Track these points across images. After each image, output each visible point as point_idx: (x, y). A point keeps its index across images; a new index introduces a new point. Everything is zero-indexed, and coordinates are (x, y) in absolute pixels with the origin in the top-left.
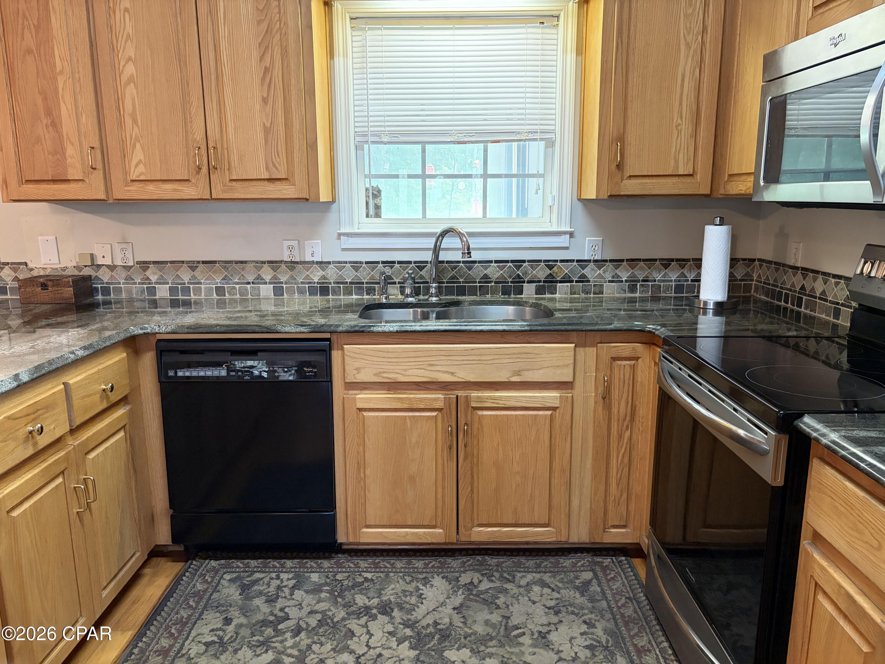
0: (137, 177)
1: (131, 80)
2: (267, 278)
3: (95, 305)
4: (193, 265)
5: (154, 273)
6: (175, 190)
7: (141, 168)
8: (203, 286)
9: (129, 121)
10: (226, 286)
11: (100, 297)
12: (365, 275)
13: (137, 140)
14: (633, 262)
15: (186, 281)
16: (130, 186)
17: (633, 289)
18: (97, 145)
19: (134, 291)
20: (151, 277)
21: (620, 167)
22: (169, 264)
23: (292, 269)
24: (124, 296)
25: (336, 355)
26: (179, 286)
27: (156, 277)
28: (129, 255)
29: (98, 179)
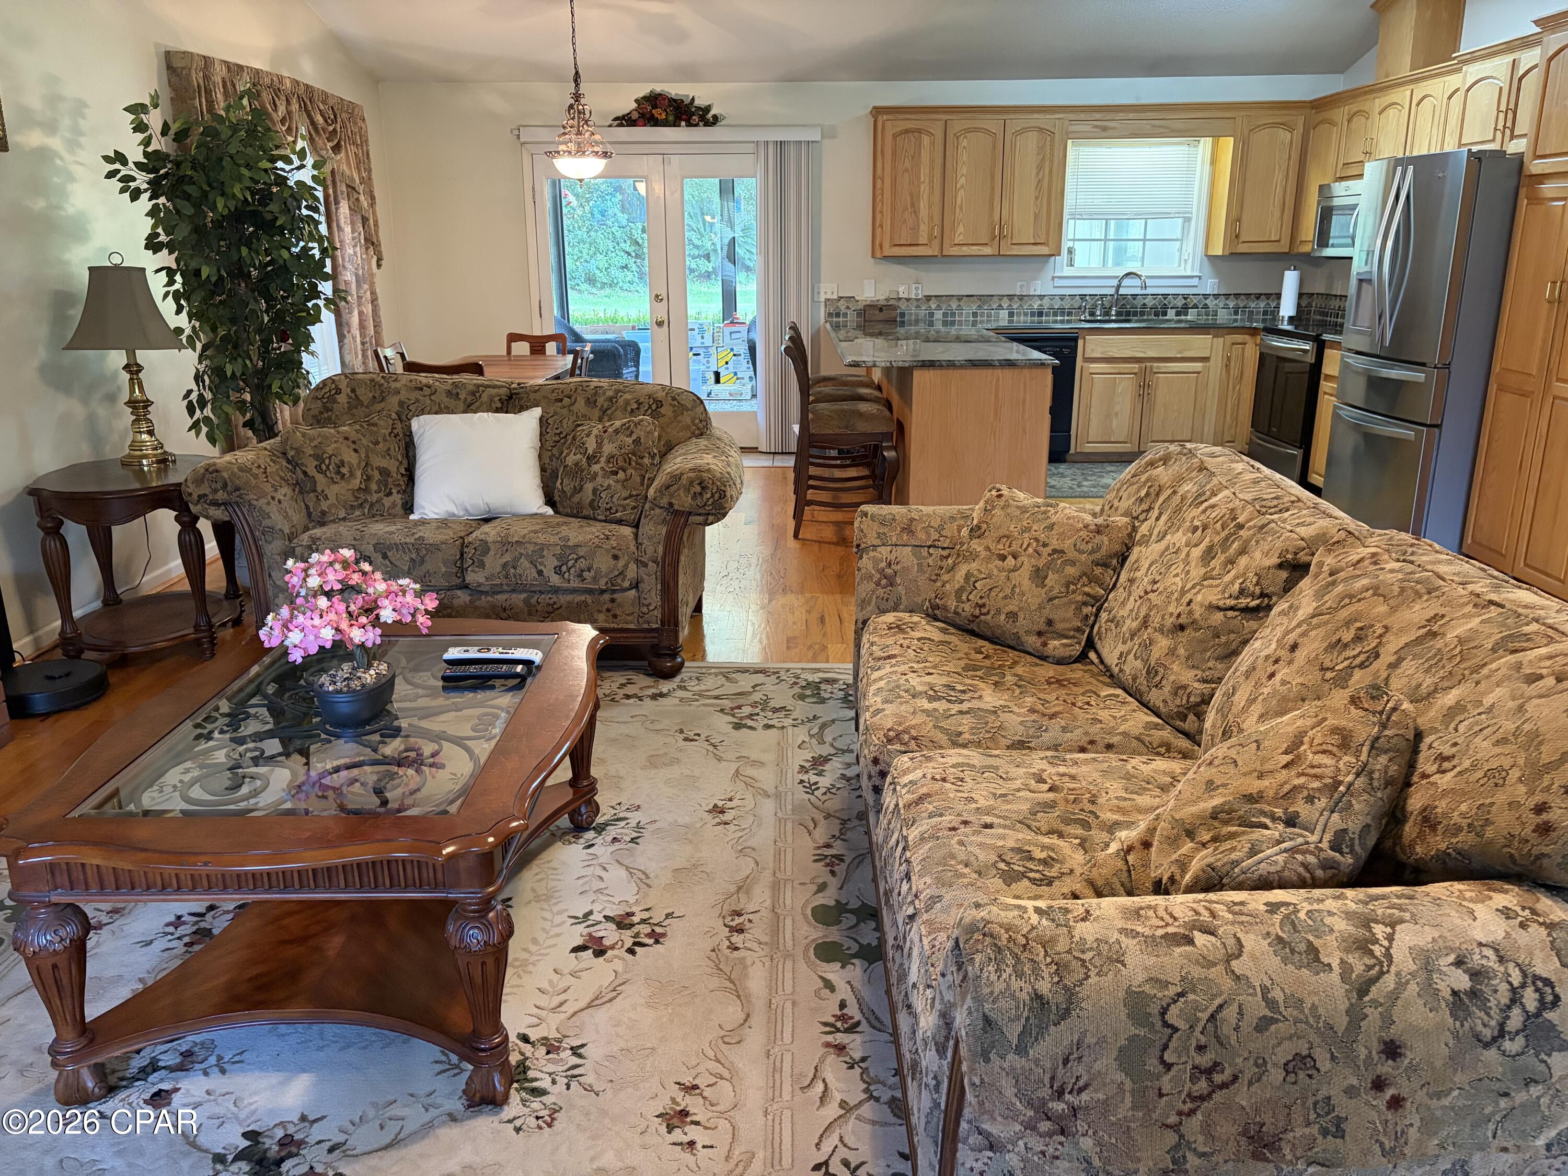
0: (958, 242)
1: (962, 186)
2: (1005, 306)
3: (895, 325)
4: (960, 298)
5: (934, 303)
6: (978, 250)
7: (961, 237)
8: (964, 311)
9: (958, 209)
11: (898, 319)
12: (1067, 304)
13: (961, 221)
14: (1237, 295)
15: (954, 308)
16: (953, 248)
17: (1236, 313)
18: (938, 223)
19: (920, 315)
20: (932, 306)
21: (1237, 236)
22: (944, 298)
23: (1021, 300)
25: (1080, 342)
26: (949, 312)
27: (935, 306)
28: (920, 292)
29: (936, 243)
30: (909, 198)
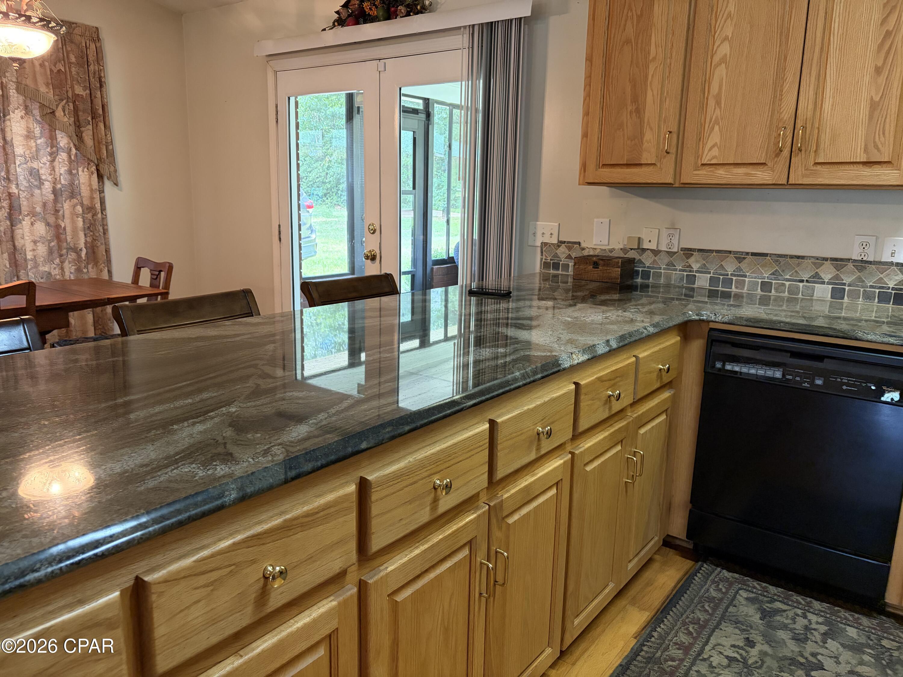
0: (708, 160)
1: (723, 60)
2: (827, 277)
3: (632, 288)
4: (740, 257)
5: (697, 261)
6: (747, 174)
7: (715, 152)
8: (747, 279)
9: (712, 102)
10: (774, 282)
11: (639, 280)
13: (717, 122)
15: (730, 273)
16: (699, 170)
18: (674, 129)
19: (673, 277)
20: (693, 266)
22: (714, 254)
23: (861, 269)
24: (662, 281)
26: (721, 277)
27: (698, 265)
28: (675, 242)
29: (669, 163)
30: (629, 90)
